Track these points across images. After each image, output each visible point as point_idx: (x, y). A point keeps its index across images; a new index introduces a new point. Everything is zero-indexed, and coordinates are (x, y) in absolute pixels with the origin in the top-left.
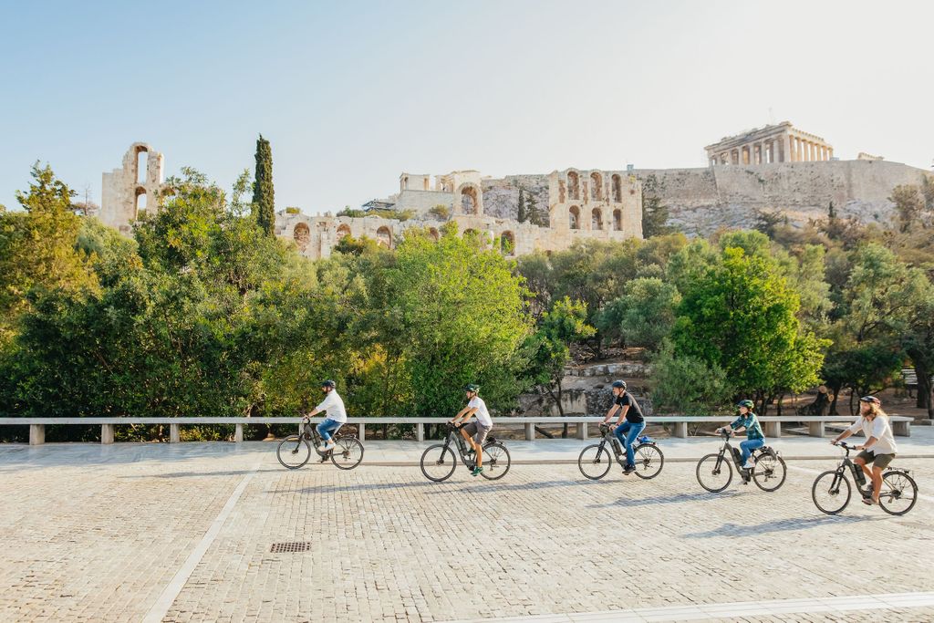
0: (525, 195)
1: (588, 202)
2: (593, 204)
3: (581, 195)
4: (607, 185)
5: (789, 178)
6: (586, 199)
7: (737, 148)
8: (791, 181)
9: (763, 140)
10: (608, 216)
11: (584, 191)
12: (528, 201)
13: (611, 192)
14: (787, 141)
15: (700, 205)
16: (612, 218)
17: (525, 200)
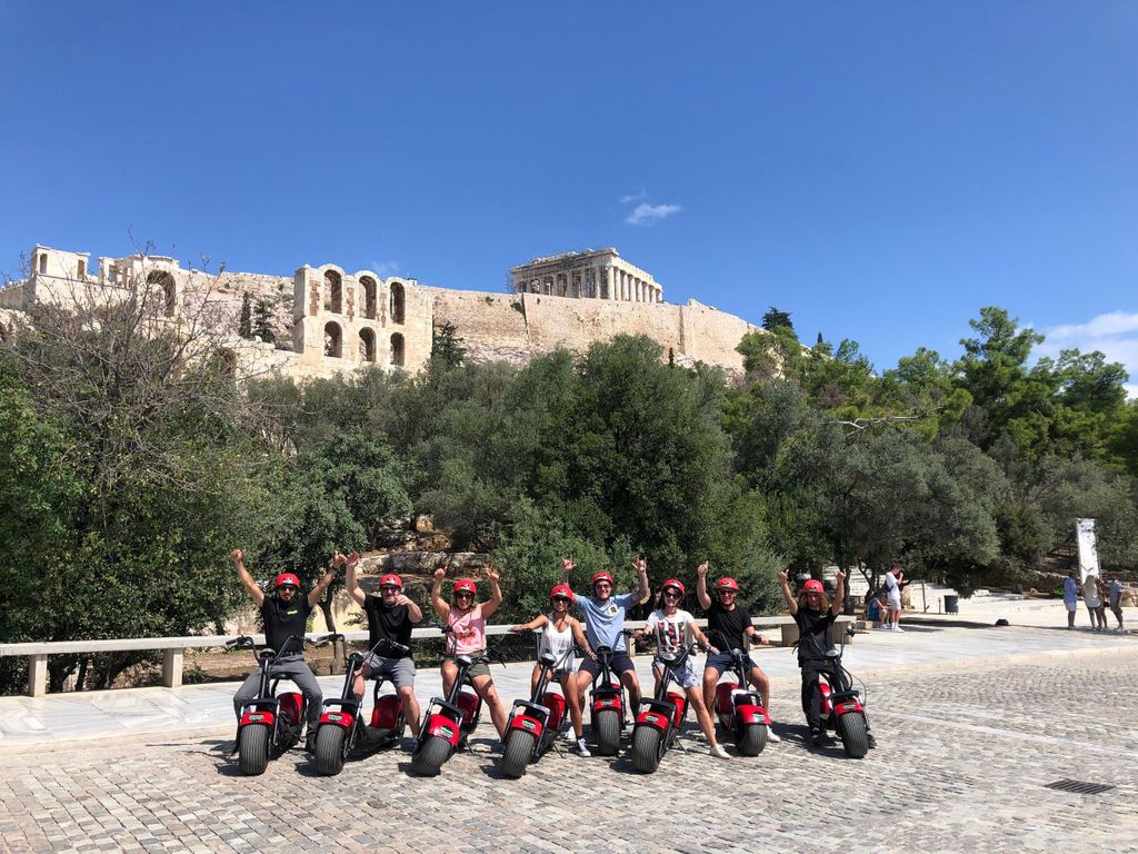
0: (253, 304)
1: (354, 318)
2: (362, 322)
3: (345, 308)
4: (383, 296)
5: (613, 320)
6: (351, 315)
7: (552, 275)
8: (615, 324)
9: (584, 268)
10: (383, 342)
11: (348, 302)
12: (258, 312)
13: (388, 307)
14: (611, 272)
15: (504, 345)
16: (389, 345)
17: (252, 310)
